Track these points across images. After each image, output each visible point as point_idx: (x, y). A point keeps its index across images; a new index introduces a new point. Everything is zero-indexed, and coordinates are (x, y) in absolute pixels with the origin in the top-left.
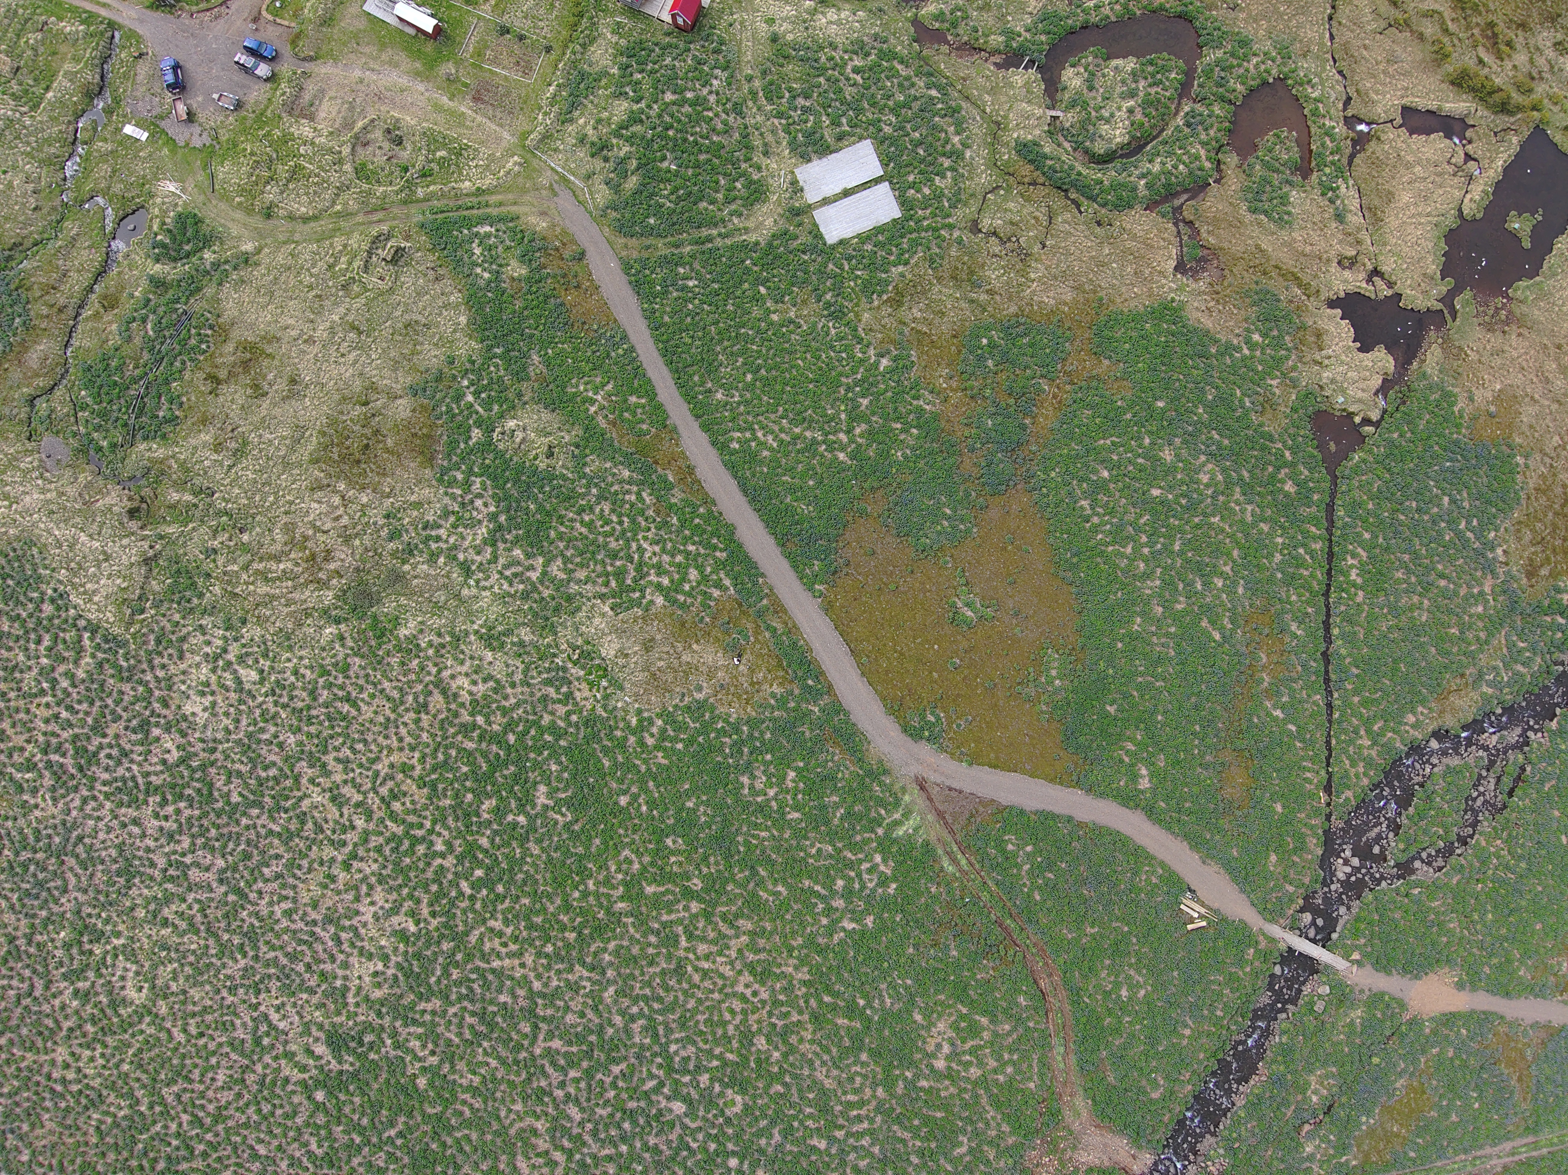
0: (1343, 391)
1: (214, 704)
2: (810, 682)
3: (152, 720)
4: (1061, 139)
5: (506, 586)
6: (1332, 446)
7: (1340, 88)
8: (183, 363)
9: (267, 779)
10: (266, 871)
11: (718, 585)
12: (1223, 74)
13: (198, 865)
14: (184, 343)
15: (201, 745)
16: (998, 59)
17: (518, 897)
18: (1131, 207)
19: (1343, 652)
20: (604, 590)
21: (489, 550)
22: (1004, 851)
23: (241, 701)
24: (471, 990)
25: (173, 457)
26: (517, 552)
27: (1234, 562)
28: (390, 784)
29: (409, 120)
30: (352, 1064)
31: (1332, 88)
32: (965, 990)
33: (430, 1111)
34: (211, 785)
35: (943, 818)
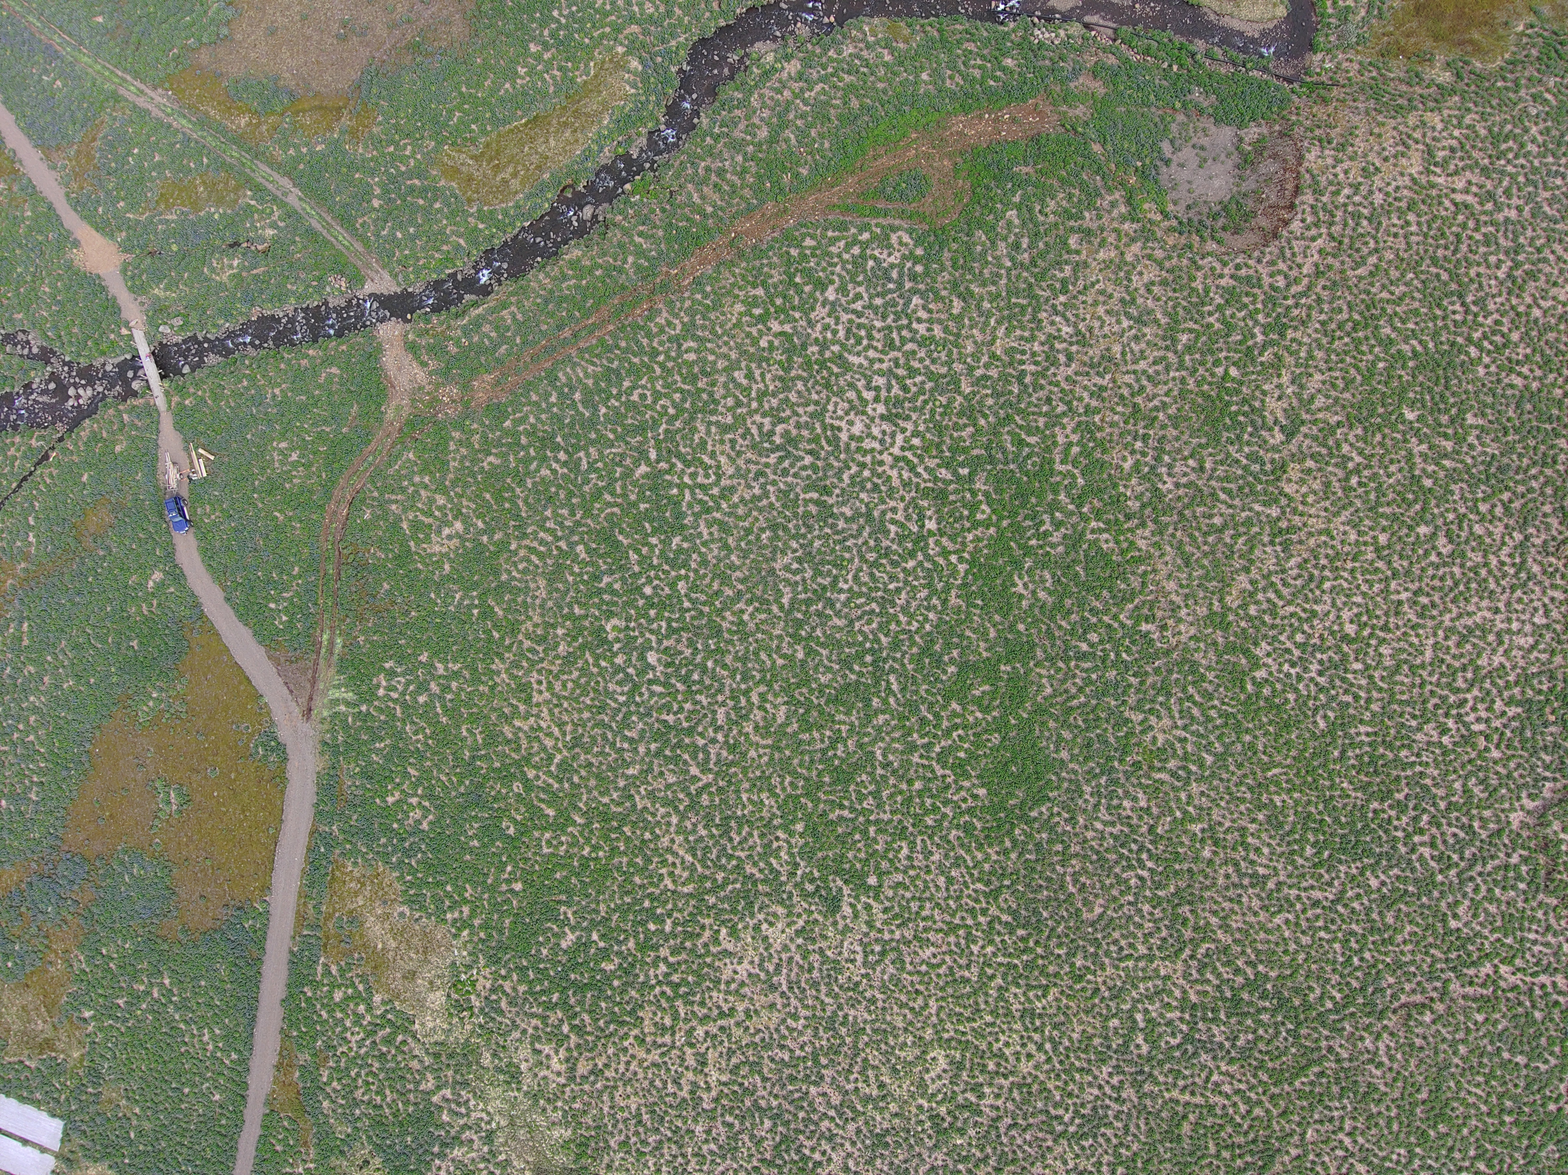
2: (323, 849)
5: (473, 1102)
11: (328, 971)
17: (640, 886)
20: (409, 1039)
21: (463, 1135)
24: (719, 855)
26: (446, 1117)
28: (659, 1039)
30: (835, 879)
32: (400, 556)
33: (810, 804)
35: (314, 677)
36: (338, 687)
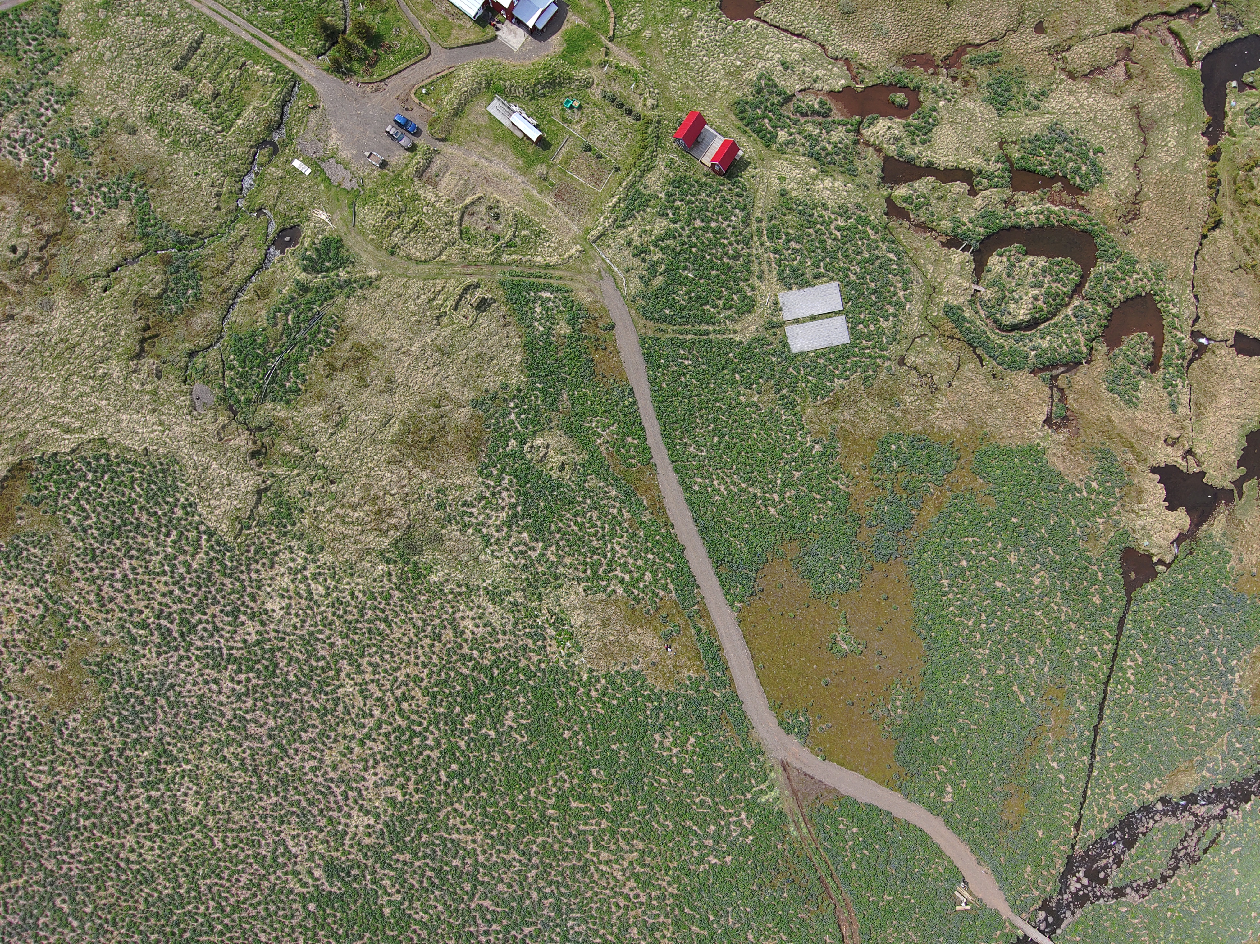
0: (1149, 537)
1: (289, 606)
2: (718, 674)
3: (242, 609)
4: (979, 307)
5: (512, 559)
6: (1133, 575)
7: (1193, 309)
8: (311, 350)
9: (317, 668)
10: (303, 735)
11: (665, 588)
12: (1109, 282)
13: (256, 722)
14: (314, 335)
15: (273, 634)
16: (943, 239)
17: (479, 791)
18: (1020, 369)
19: (1110, 728)
20: (582, 575)
21: (505, 529)
22: (836, 828)
23: (308, 607)
24: (434, 851)
25: (292, 418)
26: (525, 535)
27: (1046, 647)
28: (404, 688)
29: (506, 202)
30: (340, 889)
31: (1188, 308)
32: (788, 922)
33: (388, 933)
34: (276, 665)
35: (796, 795)
36: (776, 799)
